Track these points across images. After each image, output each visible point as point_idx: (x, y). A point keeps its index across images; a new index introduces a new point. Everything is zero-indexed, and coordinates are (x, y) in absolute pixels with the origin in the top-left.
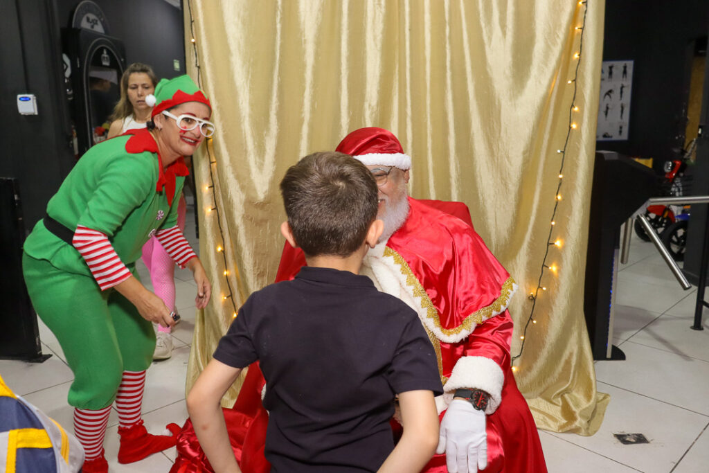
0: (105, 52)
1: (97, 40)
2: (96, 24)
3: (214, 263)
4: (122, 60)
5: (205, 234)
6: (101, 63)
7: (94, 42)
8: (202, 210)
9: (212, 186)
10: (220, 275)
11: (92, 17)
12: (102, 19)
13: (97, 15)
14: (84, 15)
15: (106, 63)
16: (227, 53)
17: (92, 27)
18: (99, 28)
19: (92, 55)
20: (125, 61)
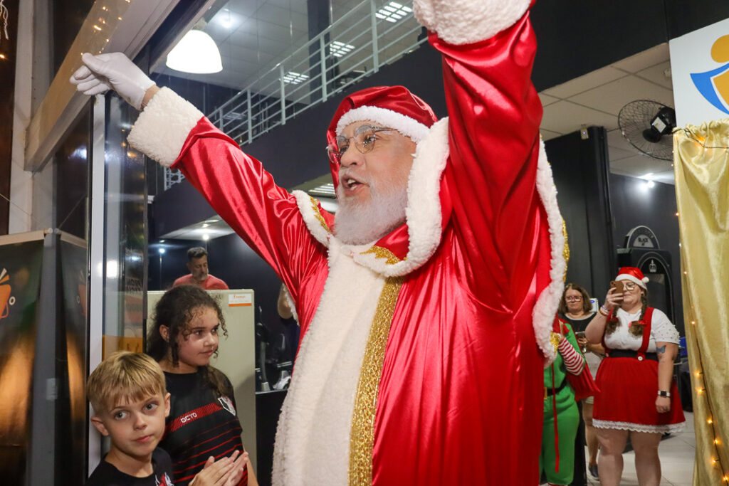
0: (652, 262)
1: (646, 254)
2: (647, 241)
3: (704, 433)
4: (668, 265)
5: (698, 409)
6: (649, 270)
7: (644, 255)
8: (695, 390)
9: (702, 373)
10: (711, 443)
11: (642, 237)
12: (652, 237)
13: (647, 235)
14: (636, 238)
15: (653, 270)
16: (711, 279)
17: (643, 244)
18: (649, 244)
19: (642, 264)
20: (671, 265)
